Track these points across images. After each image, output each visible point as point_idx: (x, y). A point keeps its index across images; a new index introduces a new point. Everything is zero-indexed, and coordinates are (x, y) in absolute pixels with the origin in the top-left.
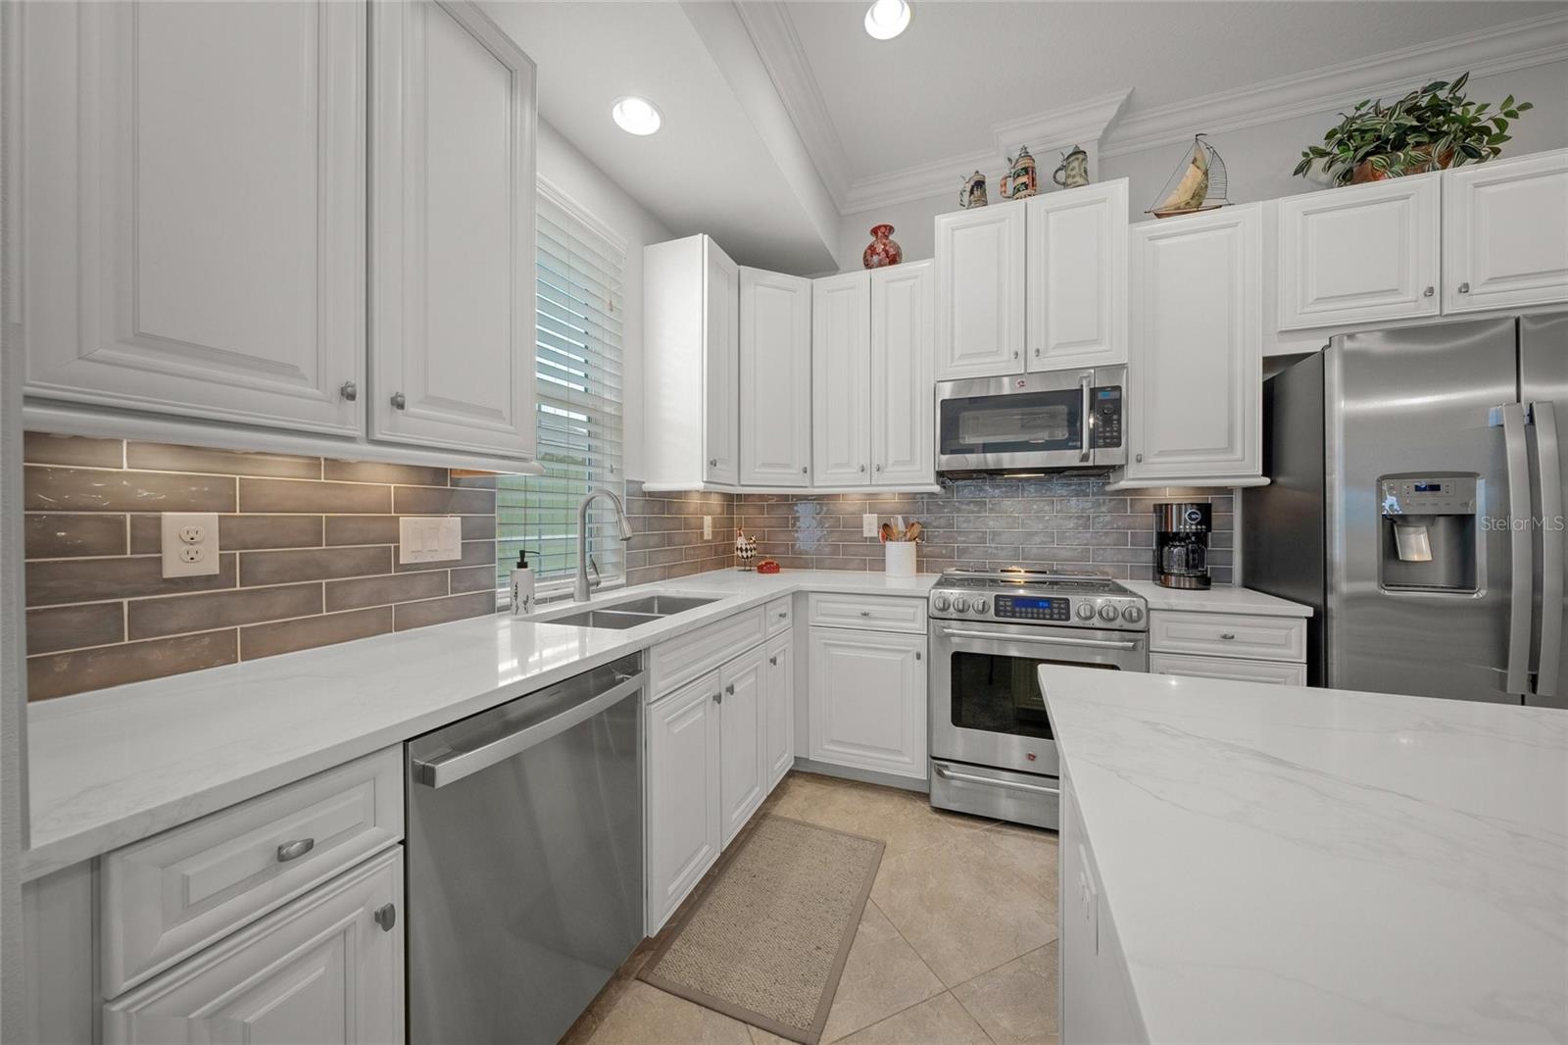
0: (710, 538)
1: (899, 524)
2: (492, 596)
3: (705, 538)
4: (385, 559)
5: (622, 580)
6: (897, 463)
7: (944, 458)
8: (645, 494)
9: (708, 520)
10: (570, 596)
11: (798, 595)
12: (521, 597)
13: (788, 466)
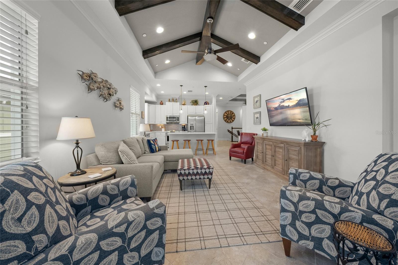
1: (163, 127)
6: (163, 122)
7: (167, 121)
11: (155, 132)
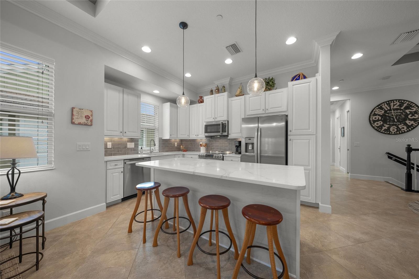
0: (176, 146)
2: (138, 152)
3: (175, 146)
4: (126, 147)
5: (158, 152)
6: (200, 134)
7: (206, 134)
8: (162, 139)
9: (176, 143)
10: (149, 153)
12: (141, 152)
13: (185, 135)
